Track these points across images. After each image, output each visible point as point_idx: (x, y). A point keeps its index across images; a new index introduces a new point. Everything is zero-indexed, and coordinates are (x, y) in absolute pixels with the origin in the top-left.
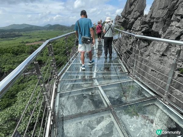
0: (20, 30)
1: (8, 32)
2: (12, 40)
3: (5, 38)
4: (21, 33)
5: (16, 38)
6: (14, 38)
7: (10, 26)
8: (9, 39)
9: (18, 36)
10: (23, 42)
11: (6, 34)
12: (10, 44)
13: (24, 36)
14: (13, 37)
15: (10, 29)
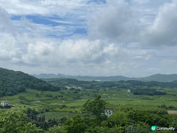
0: (164, 84)
1: (146, 86)
2: (148, 99)
3: (140, 94)
4: (165, 89)
5: (155, 96)
6: (151, 97)
7: (152, 76)
8: (145, 96)
9: (158, 94)
10: (163, 106)
11: (143, 88)
12: (143, 106)
13: (169, 95)
14: (151, 95)
15: (151, 80)
